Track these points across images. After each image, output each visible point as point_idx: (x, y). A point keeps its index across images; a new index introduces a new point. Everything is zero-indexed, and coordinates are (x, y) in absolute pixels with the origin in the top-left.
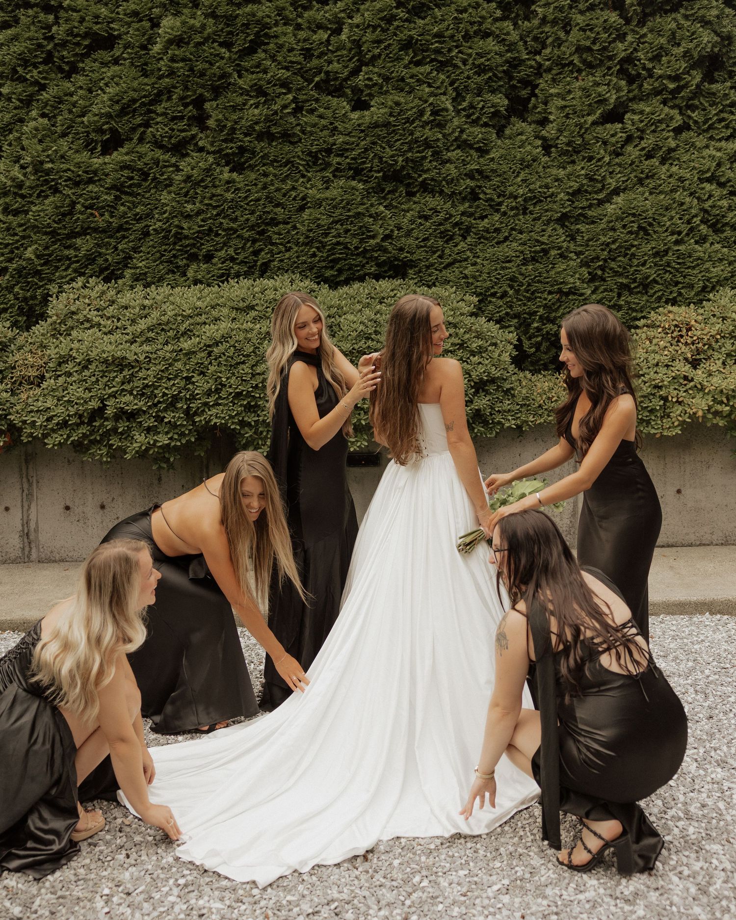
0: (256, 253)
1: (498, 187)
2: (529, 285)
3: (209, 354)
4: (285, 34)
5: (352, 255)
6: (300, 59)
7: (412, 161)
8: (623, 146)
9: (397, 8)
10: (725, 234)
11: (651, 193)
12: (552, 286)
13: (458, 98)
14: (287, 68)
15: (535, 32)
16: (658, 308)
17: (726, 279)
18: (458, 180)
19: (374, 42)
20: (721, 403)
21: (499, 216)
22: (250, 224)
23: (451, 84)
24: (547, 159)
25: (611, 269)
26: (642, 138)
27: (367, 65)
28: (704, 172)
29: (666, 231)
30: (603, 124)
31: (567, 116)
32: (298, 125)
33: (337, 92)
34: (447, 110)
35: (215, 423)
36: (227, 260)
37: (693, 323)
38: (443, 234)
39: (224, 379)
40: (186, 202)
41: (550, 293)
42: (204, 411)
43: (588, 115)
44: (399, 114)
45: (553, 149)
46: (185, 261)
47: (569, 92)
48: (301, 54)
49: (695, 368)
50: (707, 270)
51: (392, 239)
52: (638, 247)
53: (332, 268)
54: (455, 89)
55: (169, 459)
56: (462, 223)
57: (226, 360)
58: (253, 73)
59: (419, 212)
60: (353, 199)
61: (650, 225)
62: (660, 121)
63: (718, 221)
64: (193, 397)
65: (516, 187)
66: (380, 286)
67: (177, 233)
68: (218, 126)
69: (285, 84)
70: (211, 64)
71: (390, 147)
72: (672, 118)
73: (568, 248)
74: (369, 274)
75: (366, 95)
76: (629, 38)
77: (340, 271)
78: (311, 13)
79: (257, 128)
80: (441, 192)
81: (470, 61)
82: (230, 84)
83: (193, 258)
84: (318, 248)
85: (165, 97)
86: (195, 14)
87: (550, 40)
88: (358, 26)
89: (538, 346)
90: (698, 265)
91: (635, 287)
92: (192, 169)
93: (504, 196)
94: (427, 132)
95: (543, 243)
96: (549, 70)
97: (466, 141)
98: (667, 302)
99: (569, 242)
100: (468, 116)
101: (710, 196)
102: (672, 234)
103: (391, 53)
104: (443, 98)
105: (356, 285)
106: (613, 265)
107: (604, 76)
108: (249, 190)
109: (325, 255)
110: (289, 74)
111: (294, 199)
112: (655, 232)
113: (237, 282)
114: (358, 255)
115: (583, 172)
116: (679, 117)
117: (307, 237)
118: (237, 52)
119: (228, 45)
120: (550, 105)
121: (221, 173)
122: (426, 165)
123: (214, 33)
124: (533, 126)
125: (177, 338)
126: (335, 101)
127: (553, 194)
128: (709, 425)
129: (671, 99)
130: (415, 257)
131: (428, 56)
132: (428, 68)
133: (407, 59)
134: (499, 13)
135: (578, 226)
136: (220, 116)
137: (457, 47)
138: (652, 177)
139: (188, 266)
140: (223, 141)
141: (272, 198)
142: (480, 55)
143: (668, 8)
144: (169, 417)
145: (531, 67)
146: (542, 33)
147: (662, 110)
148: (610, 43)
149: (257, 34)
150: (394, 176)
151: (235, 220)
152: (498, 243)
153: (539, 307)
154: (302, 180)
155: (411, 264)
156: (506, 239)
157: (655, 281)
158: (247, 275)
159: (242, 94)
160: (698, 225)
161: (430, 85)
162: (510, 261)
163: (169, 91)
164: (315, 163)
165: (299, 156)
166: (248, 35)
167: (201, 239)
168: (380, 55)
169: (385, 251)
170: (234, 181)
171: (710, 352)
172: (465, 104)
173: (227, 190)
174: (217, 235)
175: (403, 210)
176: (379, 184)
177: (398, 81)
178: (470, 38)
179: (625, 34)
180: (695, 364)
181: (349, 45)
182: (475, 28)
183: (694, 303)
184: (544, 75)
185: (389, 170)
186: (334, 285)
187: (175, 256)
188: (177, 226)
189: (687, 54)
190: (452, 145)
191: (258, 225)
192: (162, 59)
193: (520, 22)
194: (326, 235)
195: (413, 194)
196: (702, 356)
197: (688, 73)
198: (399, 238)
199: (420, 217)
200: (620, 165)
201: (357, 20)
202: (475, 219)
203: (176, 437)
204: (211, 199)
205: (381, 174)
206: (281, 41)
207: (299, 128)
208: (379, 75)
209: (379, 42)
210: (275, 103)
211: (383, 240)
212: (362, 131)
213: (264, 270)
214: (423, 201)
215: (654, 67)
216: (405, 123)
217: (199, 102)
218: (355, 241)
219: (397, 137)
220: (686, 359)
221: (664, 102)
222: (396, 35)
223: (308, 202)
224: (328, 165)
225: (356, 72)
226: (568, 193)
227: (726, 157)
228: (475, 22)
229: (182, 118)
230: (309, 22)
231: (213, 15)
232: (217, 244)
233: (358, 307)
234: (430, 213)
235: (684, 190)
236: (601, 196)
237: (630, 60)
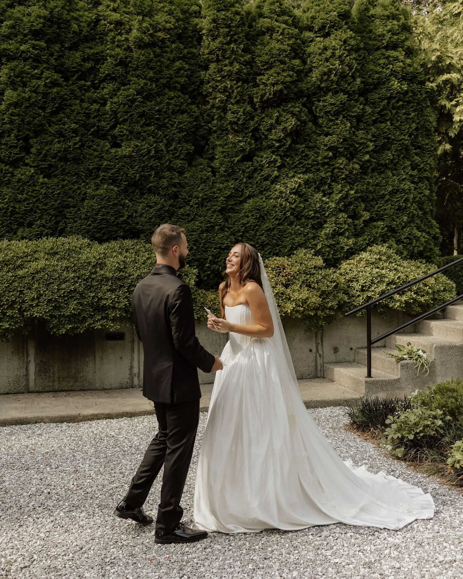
0: (57, 223)
1: (189, 192)
2: (204, 244)
3: (33, 278)
4: (76, 105)
5: (111, 225)
6: (84, 118)
7: (144, 176)
8: (252, 174)
9: (137, 95)
10: (302, 221)
11: (266, 199)
12: (216, 245)
13: (168, 145)
14: (76, 123)
15: (208, 112)
16: (269, 257)
17: (302, 244)
18: (168, 188)
19: (124, 112)
20: (299, 306)
21: (189, 207)
22: (54, 207)
23: (165, 136)
24: (214, 178)
25: (246, 237)
26: (262, 170)
27: (120, 124)
28: (292, 189)
29: (273, 218)
30: (242, 162)
31: (224, 157)
32: (82, 154)
33: (103, 137)
34: (162, 150)
35: (36, 316)
36: (41, 226)
37: (286, 265)
38: (159, 216)
39: (42, 292)
40: (18, 193)
41: (215, 248)
42: (29, 309)
43: (235, 157)
44: (137, 152)
45: (217, 173)
46: (16, 226)
47: (226, 144)
48: (84, 116)
49: (287, 288)
50: (293, 239)
51: (132, 218)
52: (260, 226)
53: (99, 232)
54: (167, 140)
55: (8, 336)
56: (169, 210)
57: (43, 282)
58: (57, 124)
59: (147, 204)
60: (112, 196)
61: (266, 215)
62: (271, 162)
63: (298, 214)
64: (24, 302)
65: (198, 192)
66: (126, 243)
67: (12, 210)
68: (37, 152)
69: (75, 131)
70: (34, 118)
71: (132, 169)
72: (277, 161)
73: (224, 225)
74: (119, 236)
75: (119, 140)
76: (256, 119)
77: (104, 234)
78: (90, 94)
79: (59, 155)
80: (159, 194)
81: (175, 126)
82: (44, 130)
83: (21, 224)
84: (92, 221)
85: (6, 135)
86: (25, 90)
87: (216, 117)
88: (115, 103)
89: (208, 276)
90: (289, 236)
91: (258, 247)
92: (22, 175)
93: (192, 197)
94: (152, 162)
95: (212, 222)
96: (215, 132)
97: (172, 167)
98: (273, 255)
99: (225, 222)
100: (173, 154)
101: (295, 201)
102: (277, 220)
103: (133, 119)
104: (161, 144)
105: (113, 242)
106: (247, 235)
107: (243, 137)
108: (54, 189)
109: (96, 225)
110: (78, 126)
111: (79, 194)
112: (268, 219)
113: (47, 239)
114: (114, 226)
115: (232, 186)
116: (280, 161)
117: (86, 215)
118: (48, 113)
119: (43, 108)
120: (216, 150)
121: (38, 178)
122: (152, 179)
123: (36, 101)
124: (207, 160)
125: (14, 269)
126: (102, 143)
127: (217, 197)
128: (294, 317)
129: (277, 151)
130: (144, 228)
131: (153, 122)
132: (152, 128)
133: (142, 122)
134: (190, 101)
135: (230, 214)
136: (39, 148)
137: (168, 117)
138: (267, 190)
139: (18, 229)
140: (39, 160)
141: (67, 193)
142: (180, 123)
143: (275, 105)
144: (9, 313)
145: (206, 129)
146: (212, 112)
147: (272, 156)
148: (247, 121)
149: (60, 104)
150: (134, 184)
151: (46, 204)
152: (188, 222)
153: (209, 256)
154: (83, 184)
155: (142, 231)
156: (193, 220)
157: (268, 244)
158: (52, 235)
159: (51, 136)
160: (289, 216)
161: (154, 137)
162: (194, 231)
163: (10, 132)
164: (91, 175)
165: (82, 171)
166: (55, 104)
167: (26, 214)
168: (127, 120)
169: (128, 224)
170: (46, 183)
171: (294, 281)
172: (172, 148)
173: (42, 188)
174: (35, 212)
175: (138, 202)
176: (125, 188)
177: (137, 134)
178: (175, 113)
179: (254, 117)
180: (287, 286)
181: (110, 113)
182: (178, 108)
183: (287, 256)
184: (213, 134)
185: (131, 181)
186: (101, 242)
187: (10, 223)
188: (12, 207)
189: (285, 129)
190: (165, 169)
191: (58, 208)
192: (5, 113)
193: (200, 106)
194: (97, 214)
195: (144, 194)
196: (290, 283)
197: (285, 139)
198: (136, 217)
199: (147, 207)
200: (250, 183)
201: (115, 100)
202: (176, 208)
203: (13, 324)
204: (32, 192)
205: (127, 183)
206: (73, 108)
207: (82, 155)
208: (127, 130)
209: (127, 112)
210: (70, 142)
211: (127, 218)
212: (117, 159)
213: (62, 233)
214: (149, 198)
215: (268, 134)
216: (140, 157)
217: (26, 139)
218: (113, 218)
219: (136, 163)
220: (282, 284)
221: (273, 152)
222: (136, 109)
223: (87, 196)
224: (98, 176)
225: (114, 127)
226: (225, 197)
227: (302, 182)
228: (177, 105)
229: (16, 147)
230: (89, 99)
231: (35, 92)
232: (36, 217)
233: (114, 254)
234: (153, 204)
235: (282, 198)
236: (241, 199)
237: (256, 130)
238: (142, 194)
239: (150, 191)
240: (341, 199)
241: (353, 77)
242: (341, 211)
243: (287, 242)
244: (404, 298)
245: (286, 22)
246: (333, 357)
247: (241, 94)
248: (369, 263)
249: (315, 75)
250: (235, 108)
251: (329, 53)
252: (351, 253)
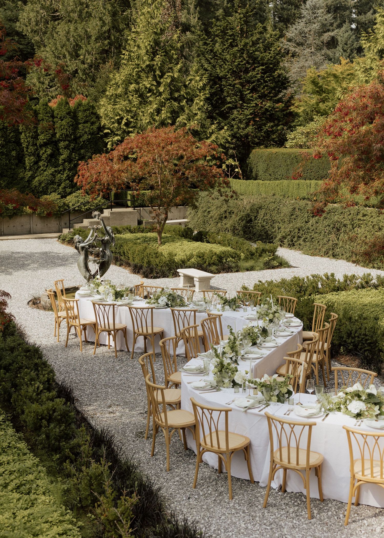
8: (37, 169)
10: (54, 184)
11: (42, 177)
16: (43, 196)
17: (54, 191)
18: (10, 175)
26: (41, 167)
28: (50, 173)
30: (34, 165)
34: (8, 163)
43: (32, 163)
62: (43, 165)
124: (23, 165)
138: (42, 174)
143: (44, 146)
145: (22, 155)
146: (24, 149)
148: (35, 151)
157: (43, 191)
160: (50, 182)
172: (11, 162)
179: (37, 150)
184: (24, 156)
189: (47, 154)
190: (9, 169)
193: (20, 147)
197: (48, 157)
200: (37, 172)
215: (42, 156)
221: (44, 162)
226: (28, 177)
227: (54, 171)
228: (12, 148)
235: (47, 176)
237: (39, 154)
238: (2, 177)
239: (4, 176)
240: (67, 176)
241: (71, 135)
242: (67, 180)
243: (49, 191)
244: (86, 207)
245: (48, 117)
246: (65, 226)
247: (33, 142)
248: (75, 197)
249: (58, 135)
250: (31, 147)
251: (62, 127)
252: (70, 193)
